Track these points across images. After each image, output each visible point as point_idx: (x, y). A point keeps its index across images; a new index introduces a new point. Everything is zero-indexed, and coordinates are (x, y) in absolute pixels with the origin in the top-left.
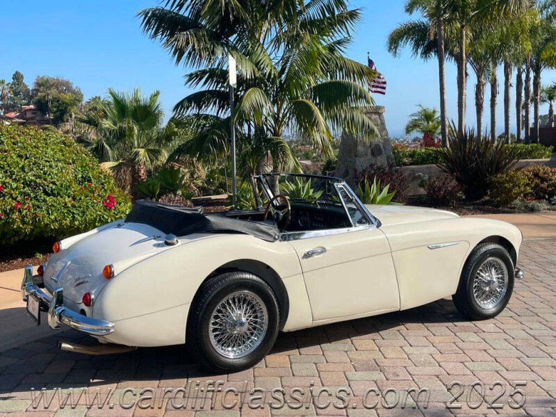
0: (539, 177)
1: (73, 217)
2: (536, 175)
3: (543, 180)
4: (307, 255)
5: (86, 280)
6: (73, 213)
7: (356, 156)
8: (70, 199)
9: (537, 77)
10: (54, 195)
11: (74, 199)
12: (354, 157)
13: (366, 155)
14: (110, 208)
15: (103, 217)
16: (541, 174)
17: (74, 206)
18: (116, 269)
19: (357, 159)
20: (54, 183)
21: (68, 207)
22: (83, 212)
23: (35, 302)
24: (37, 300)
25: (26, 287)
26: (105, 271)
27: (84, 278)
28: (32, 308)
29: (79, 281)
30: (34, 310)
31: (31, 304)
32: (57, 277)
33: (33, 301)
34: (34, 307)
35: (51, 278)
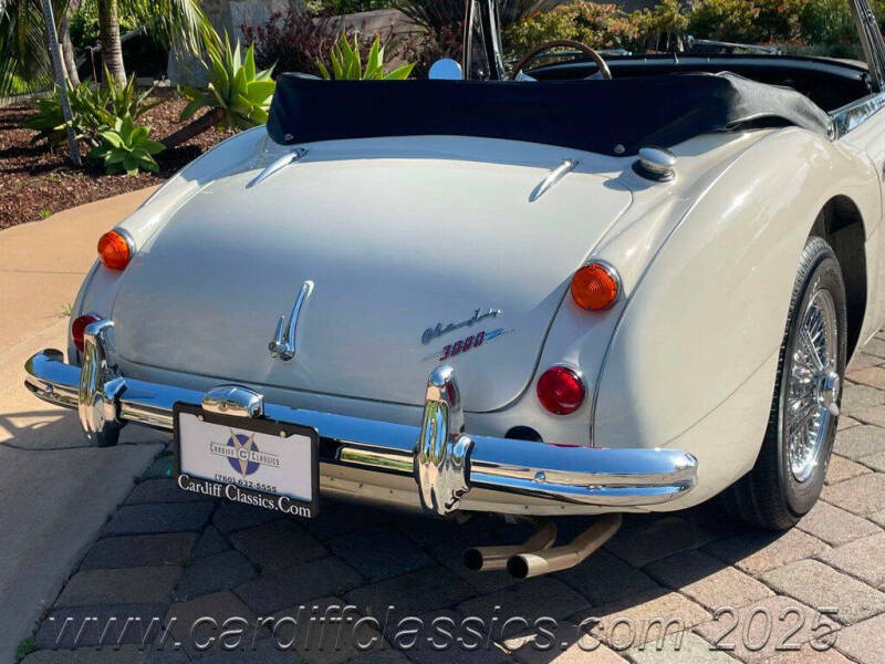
5: (487, 326)
23: (260, 439)
24: (291, 429)
25: (111, 397)
26: (593, 286)
27: (470, 323)
28: (235, 463)
29: (451, 338)
30: (252, 467)
31: (215, 449)
32: (287, 339)
33: (243, 439)
34: (246, 456)
35: (272, 347)
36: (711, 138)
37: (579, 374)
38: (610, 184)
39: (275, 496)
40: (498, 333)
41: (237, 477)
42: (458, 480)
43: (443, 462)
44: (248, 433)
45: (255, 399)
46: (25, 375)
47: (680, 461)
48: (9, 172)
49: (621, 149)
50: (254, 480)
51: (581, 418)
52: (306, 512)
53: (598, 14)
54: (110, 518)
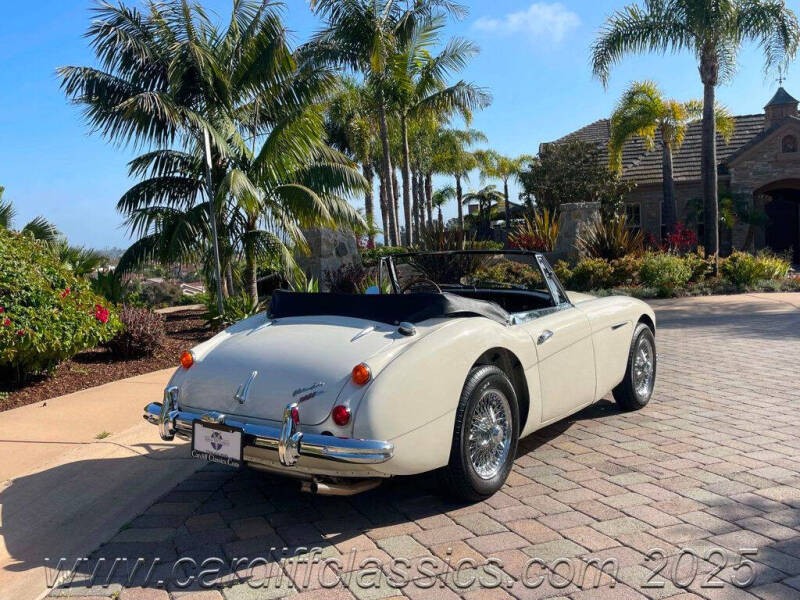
0: (513, 273)
1: (64, 335)
2: (509, 271)
3: (517, 275)
4: (541, 340)
5: (317, 390)
6: (64, 329)
7: (320, 256)
8: (56, 310)
9: (428, 180)
10: (32, 305)
11: (60, 309)
12: (318, 258)
13: (332, 254)
14: (103, 322)
15: (95, 334)
16: (514, 270)
17: (63, 319)
18: (374, 368)
19: (322, 259)
20: (27, 289)
21: (57, 321)
22: (75, 328)
23: (223, 434)
24: (234, 429)
25: (171, 419)
26: (358, 374)
27: (311, 388)
28: (213, 444)
29: (303, 394)
30: (220, 446)
31: (207, 439)
32: (242, 395)
33: (217, 434)
34: (218, 442)
35: (235, 397)
36: (436, 320)
37: (348, 410)
38: (386, 336)
39: (226, 458)
40: (322, 392)
41: (214, 451)
42: (295, 451)
43: (289, 445)
44: (218, 432)
45: (222, 416)
46: (144, 413)
47: (388, 447)
48: (188, 340)
49: (397, 322)
50: (220, 452)
51: (348, 428)
52: (237, 465)
53: (518, 268)
54: (178, 485)
